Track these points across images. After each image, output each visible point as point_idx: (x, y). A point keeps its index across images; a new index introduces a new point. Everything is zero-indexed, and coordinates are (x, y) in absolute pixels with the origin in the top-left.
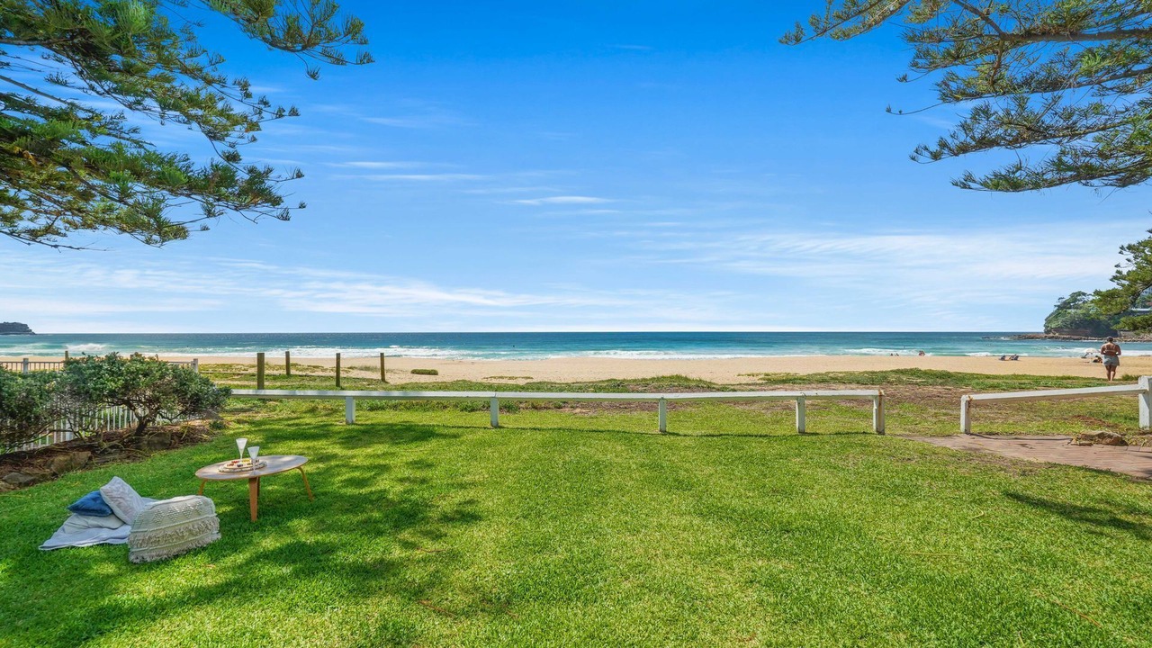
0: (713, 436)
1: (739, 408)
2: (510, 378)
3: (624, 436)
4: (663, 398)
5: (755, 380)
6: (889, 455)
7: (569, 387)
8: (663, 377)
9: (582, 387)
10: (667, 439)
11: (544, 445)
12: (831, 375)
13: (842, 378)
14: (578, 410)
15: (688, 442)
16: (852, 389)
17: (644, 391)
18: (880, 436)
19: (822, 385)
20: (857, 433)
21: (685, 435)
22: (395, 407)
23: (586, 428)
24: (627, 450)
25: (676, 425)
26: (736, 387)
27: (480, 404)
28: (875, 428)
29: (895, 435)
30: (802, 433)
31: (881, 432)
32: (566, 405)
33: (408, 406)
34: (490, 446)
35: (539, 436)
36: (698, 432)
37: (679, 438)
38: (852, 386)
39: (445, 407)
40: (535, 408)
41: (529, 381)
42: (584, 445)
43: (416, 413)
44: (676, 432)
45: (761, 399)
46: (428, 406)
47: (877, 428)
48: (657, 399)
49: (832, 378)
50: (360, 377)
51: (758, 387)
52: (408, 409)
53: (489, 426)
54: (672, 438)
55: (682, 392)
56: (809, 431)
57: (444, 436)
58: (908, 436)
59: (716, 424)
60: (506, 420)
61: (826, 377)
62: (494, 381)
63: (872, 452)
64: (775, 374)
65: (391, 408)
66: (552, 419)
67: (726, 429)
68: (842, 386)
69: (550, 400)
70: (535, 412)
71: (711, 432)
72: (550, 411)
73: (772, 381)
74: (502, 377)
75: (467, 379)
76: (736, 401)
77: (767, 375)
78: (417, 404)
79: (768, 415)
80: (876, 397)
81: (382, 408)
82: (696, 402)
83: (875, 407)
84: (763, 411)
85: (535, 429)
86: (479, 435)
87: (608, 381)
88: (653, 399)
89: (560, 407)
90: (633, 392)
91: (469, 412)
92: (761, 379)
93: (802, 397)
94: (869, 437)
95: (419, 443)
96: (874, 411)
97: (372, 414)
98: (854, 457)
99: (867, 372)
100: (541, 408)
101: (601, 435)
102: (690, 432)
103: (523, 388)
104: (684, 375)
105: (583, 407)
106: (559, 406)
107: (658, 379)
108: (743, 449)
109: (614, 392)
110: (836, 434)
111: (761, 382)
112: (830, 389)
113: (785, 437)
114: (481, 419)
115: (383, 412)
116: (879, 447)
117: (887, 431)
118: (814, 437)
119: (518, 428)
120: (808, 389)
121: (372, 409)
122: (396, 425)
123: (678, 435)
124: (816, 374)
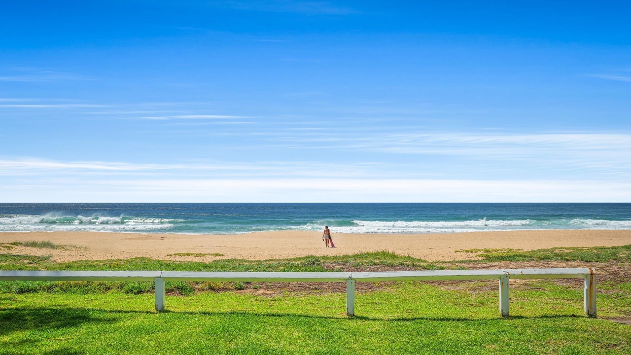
0: (406, 320)
1: (443, 289)
2: (197, 255)
3: (305, 320)
4: (351, 278)
5: (473, 257)
6: (595, 341)
7: (259, 266)
8: (368, 254)
9: (270, 266)
10: (353, 324)
11: (211, 332)
12: (557, 251)
13: (567, 254)
14: (261, 292)
15: (376, 326)
16: (574, 267)
17: (340, 270)
18: (589, 320)
19: (542, 262)
20: (565, 316)
21: (374, 320)
22: (49, 289)
23: (264, 311)
24: (304, 337)
25: (368, 308)
26: (445, 265)
27: (148, 285)
28: (585, 310)
29: (608, 318)
30: (506, 316)
31: (592, 315)
32: (249, 286)
33: (64, 287)
34: (148, 333)
35: (208, 321)
36: (390, 316)
37: (367, 322)
38: (574, 263)
39: (109, 288)
40: (212, 289)
41: (218, 258)
42: (256, 331)
43: (73, 296)
44: (365, 315)
45: (469, 279)
46: (88, 288)
47: (588, 311)
48: (344, 279)
49: (557, 255)
50: (23, 253)
51: (471, 265)
52: (65, 291)
53: (153, 309)
54: (359, 322)
55: (382, 271)
56: (513, 314)
57: (98, 320)
58: (622, 319)
59: (413, 306)
60: (175, 303)
61: (550, 254)
62: (178, 259)
63: (576, 338)
64: (496, 251)
65: (44, 290)
66: (230, 302)
67: (424, 312)
68: (563, 264)
69: (231, 281)
70: (211, 294)
71: (405, 315)
72: (228, 293)
73: (490, 258)
74: (188, 255)
75: (148, 256)
76: (441, 282)
77: (487, 251)
78: (76, 285)
79: (474, 297)
80: (586, 275)
81: (34, 291)
82: (395, 282)
83: (586, 287)
84: (468, 292)
85: (205, 313)
86: (140, 320)
87: (306, 258)
88: (340, 279)
89: (240, 289)
90: (327, 270)
91: (135, 294)
92: (479, 256)
93: (506, 276)
94: (578, 321)
95: (65, 330)
96: (585, 291)
97: (20, 297)
98: (556, 343)
99: (596, 248)
100: (219, 290)
101: (278, 319)
102: (381, 316)
103: (206, 267)
104: (391, 251)
105: (267, 288)
106: (240, 287)
107: (361, 256)
108: (435, 334)
109: (306, 270)
110: (542, 317)
111: (480, 259)
112: (548, 267)
113: (485, 322)
114: (147, 302)
115: (35, 295)
116: (585, 331)
117: (600, 314)
118: (517, 322)
119: (185, 313)
120: (524, 267)
121: (22, 291)
122: (44, 309)
123: (366, 319)
124: (539, 251)
